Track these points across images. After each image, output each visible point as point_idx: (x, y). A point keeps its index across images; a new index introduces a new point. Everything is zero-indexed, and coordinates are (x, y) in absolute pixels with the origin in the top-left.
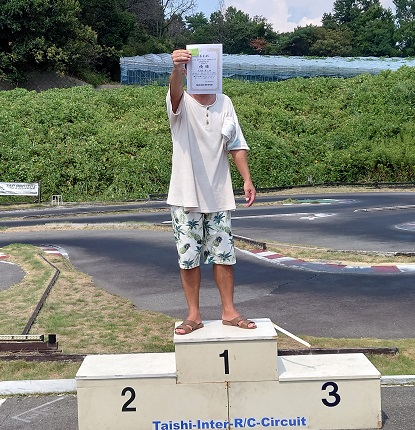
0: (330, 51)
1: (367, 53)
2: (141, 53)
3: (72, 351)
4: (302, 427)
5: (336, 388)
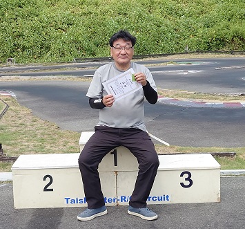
4: (166, 202)
5: (190, 175)
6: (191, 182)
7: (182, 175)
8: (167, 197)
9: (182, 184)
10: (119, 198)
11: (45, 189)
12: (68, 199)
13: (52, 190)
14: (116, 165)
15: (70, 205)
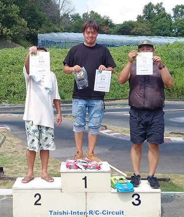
0: (140, 33)
1: (158, 34)
2: (48, 32)
3: (11, 176)
4: (122, 216)
5: (139, 196)
8: (123, 212)
9: (133, 203)
10: (88, 212)
14: (86, 187)
15: (53, 216)
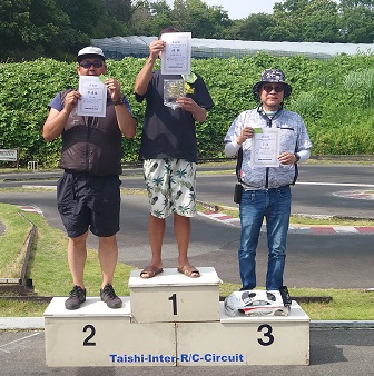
0: (280, 37)
4: (239, 363)
5: (270, 330)
6: (272, 339)
7: (260, 330)
8: (241, 356)
9: (260, 341)
10: (179, 356)
11: (86, 343)
12: (113, 356)
13: (94, 344)
14: (175, 313)
15: (116, 364)
